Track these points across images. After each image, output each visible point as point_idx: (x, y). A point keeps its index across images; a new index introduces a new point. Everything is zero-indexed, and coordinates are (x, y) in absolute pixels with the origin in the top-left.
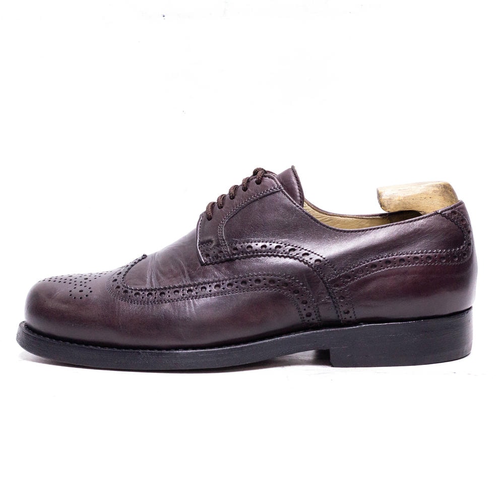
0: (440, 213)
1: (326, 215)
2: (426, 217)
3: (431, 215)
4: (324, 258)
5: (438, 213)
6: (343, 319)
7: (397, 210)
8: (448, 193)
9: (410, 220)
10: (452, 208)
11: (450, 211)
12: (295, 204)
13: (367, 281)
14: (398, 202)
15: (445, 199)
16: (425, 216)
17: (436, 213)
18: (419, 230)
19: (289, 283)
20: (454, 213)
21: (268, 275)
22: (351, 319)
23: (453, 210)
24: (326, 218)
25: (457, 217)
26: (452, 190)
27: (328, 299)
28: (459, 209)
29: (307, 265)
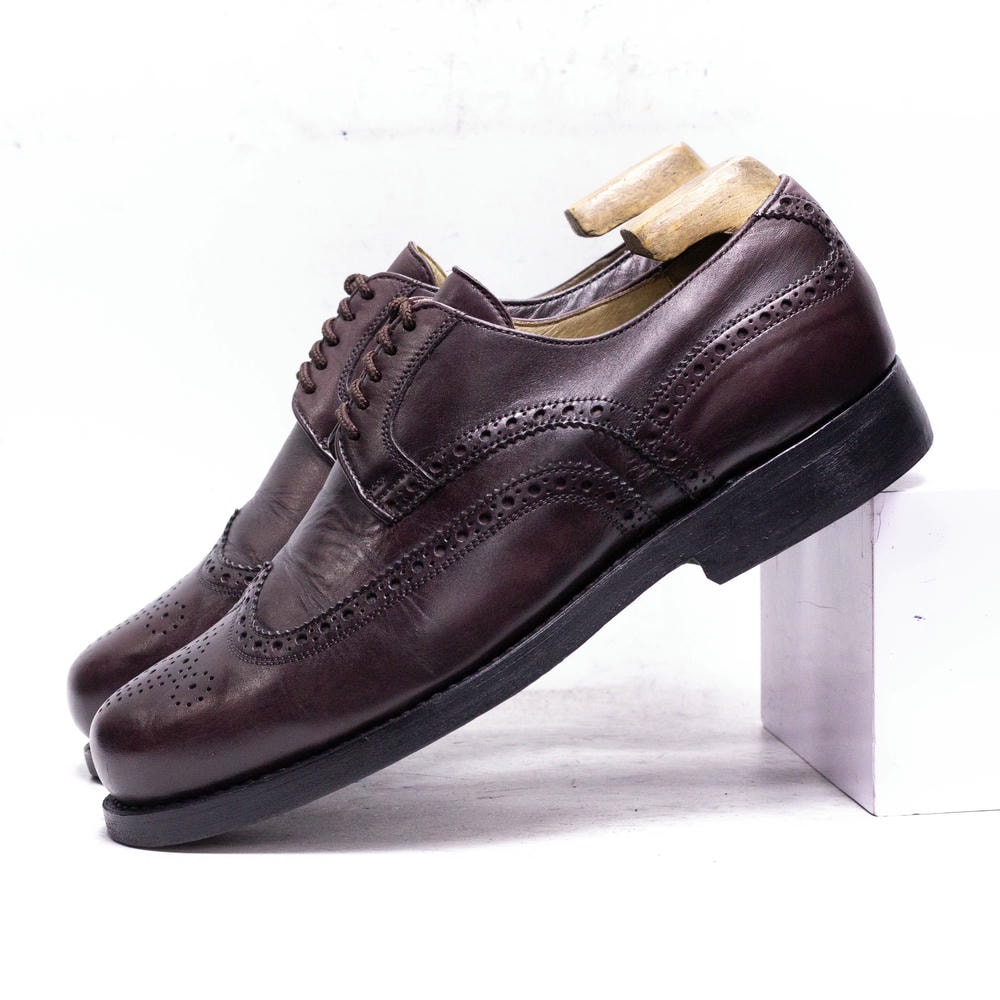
0: (763, 215)
1: (550, 326)
2: (742, 234)
3: (750, 226)
4: (605, 400)
5: (758, 218)
6: (693, 491)
7: (683, 249)
8: (753, 172)
9: (718, 253)
10: (778, 196)
11: (777, 204)
12: (500, 330)
13: (701, 402)
14: (677, 234)
15: (756, 187)
16: (739, 233)
17: (756, 218)
18: (742, 263)
19: (566, 476)
20: (786, 201)
21: (521, 481)
22: (707, 483)
23: (781, 197)
24: (553, 331)
25: (794, 207)
26: (758, 165)
27: (650, 468)
28: (790, 192)
29: (580, 428)
